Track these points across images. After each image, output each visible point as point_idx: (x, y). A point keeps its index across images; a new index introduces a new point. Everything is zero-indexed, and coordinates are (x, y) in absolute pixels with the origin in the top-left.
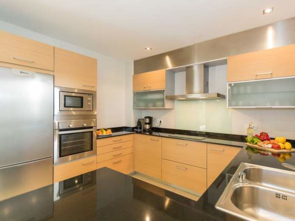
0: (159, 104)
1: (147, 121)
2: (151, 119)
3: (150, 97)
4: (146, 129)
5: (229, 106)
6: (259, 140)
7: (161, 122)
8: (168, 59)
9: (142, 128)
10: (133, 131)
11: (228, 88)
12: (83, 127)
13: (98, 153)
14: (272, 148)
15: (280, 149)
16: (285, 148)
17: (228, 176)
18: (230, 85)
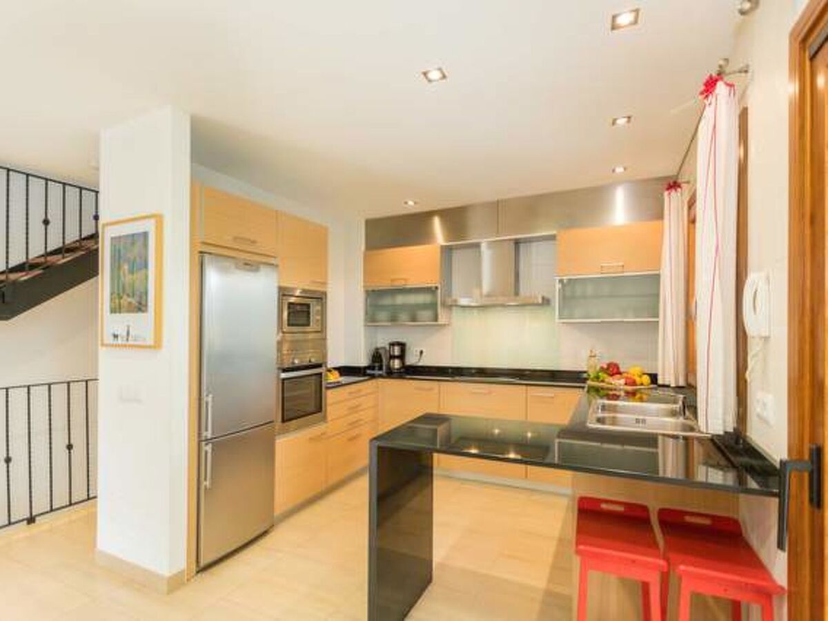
0: (426, 314)
1: (397, 351)
2: (402, 346)
4: (394, 369)
5: (560, 318)
6: (605, 376)
7: (421, 352)
9: (384, 368)
10: (365, 375)
11: (558, 286)
12: (310, 364)
13: (329, 418)
14: (626, 384)
15: (636, 385)
16: (642, 384)
17: (559, 443)
18: (561, 281)
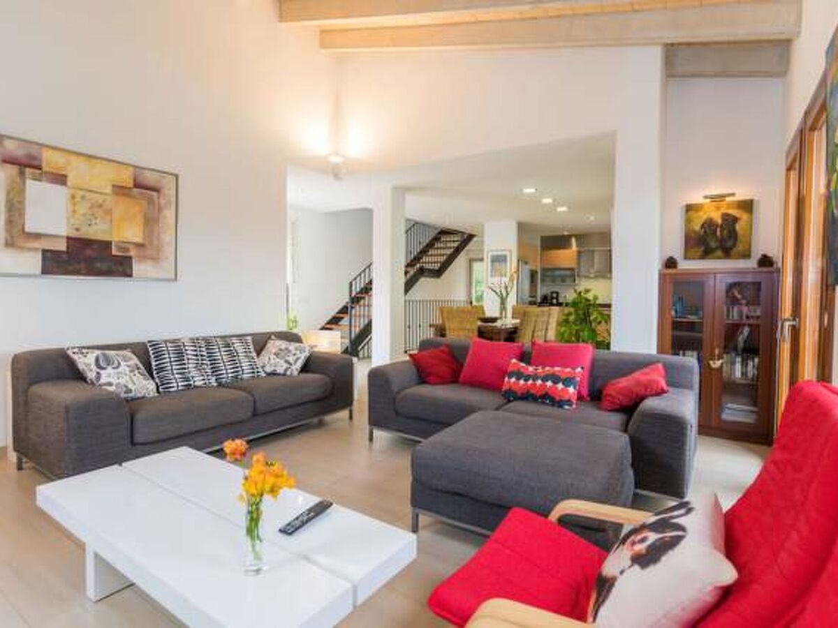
0: (570, 279)
1: (554, 296)
2: (557, 293)
3: (557, 273)
4: (553, 303)
7: (566, 296)
8: (573, 240)
9: (548, 302)
